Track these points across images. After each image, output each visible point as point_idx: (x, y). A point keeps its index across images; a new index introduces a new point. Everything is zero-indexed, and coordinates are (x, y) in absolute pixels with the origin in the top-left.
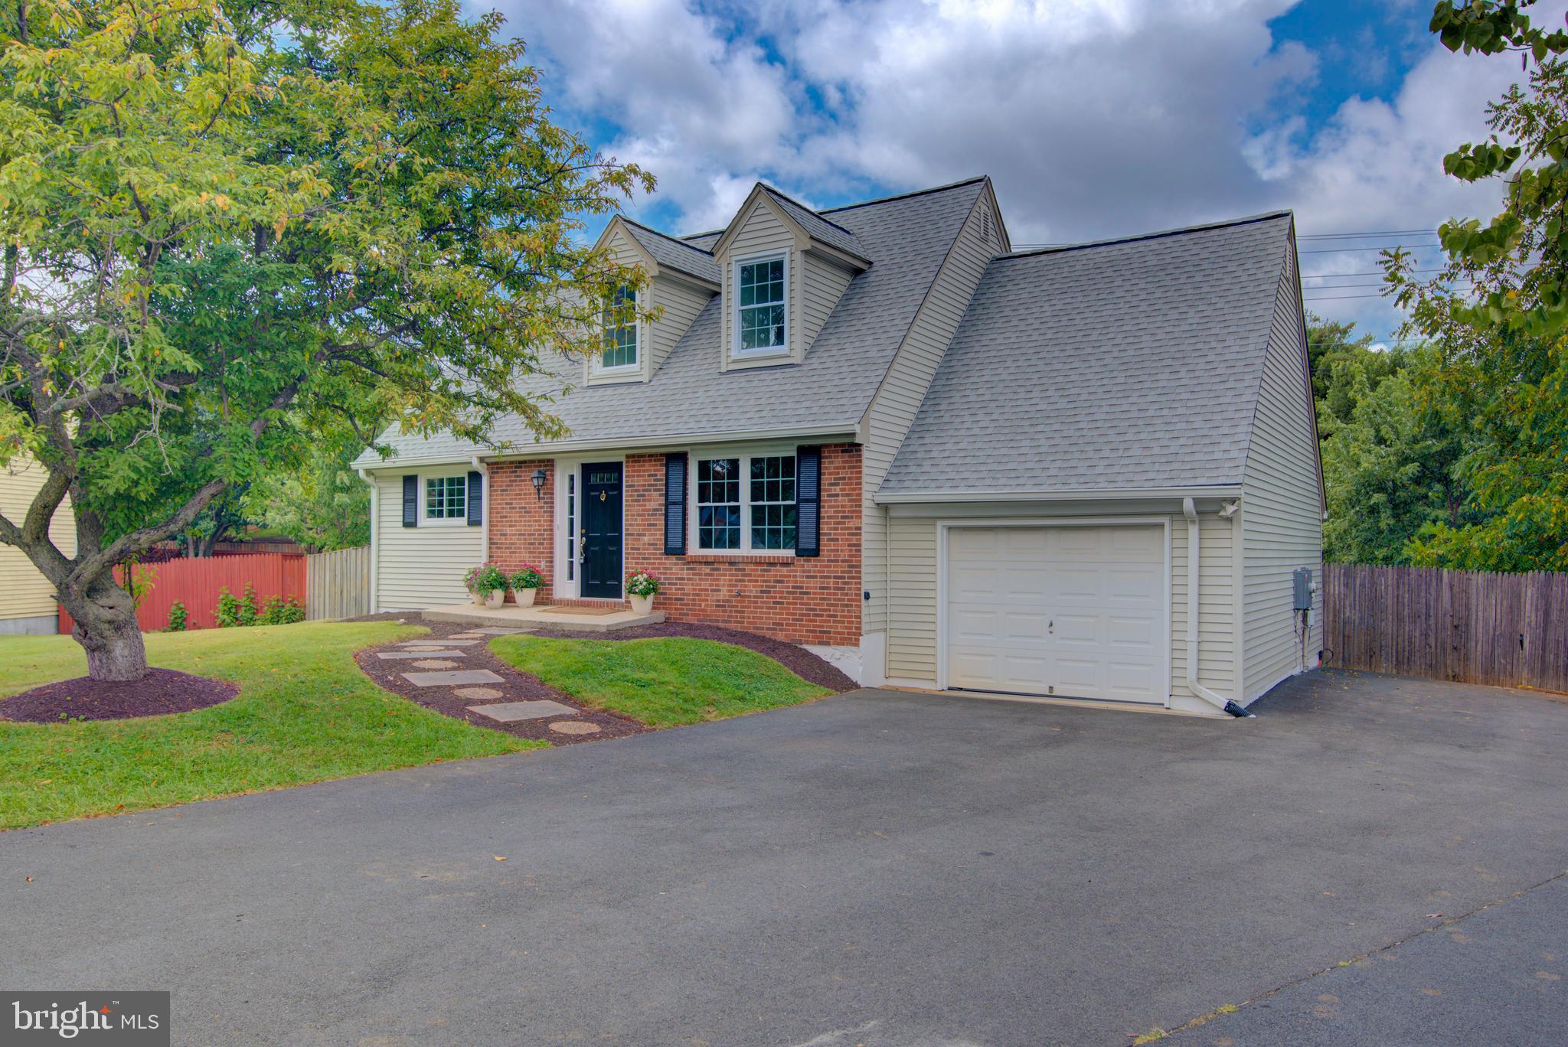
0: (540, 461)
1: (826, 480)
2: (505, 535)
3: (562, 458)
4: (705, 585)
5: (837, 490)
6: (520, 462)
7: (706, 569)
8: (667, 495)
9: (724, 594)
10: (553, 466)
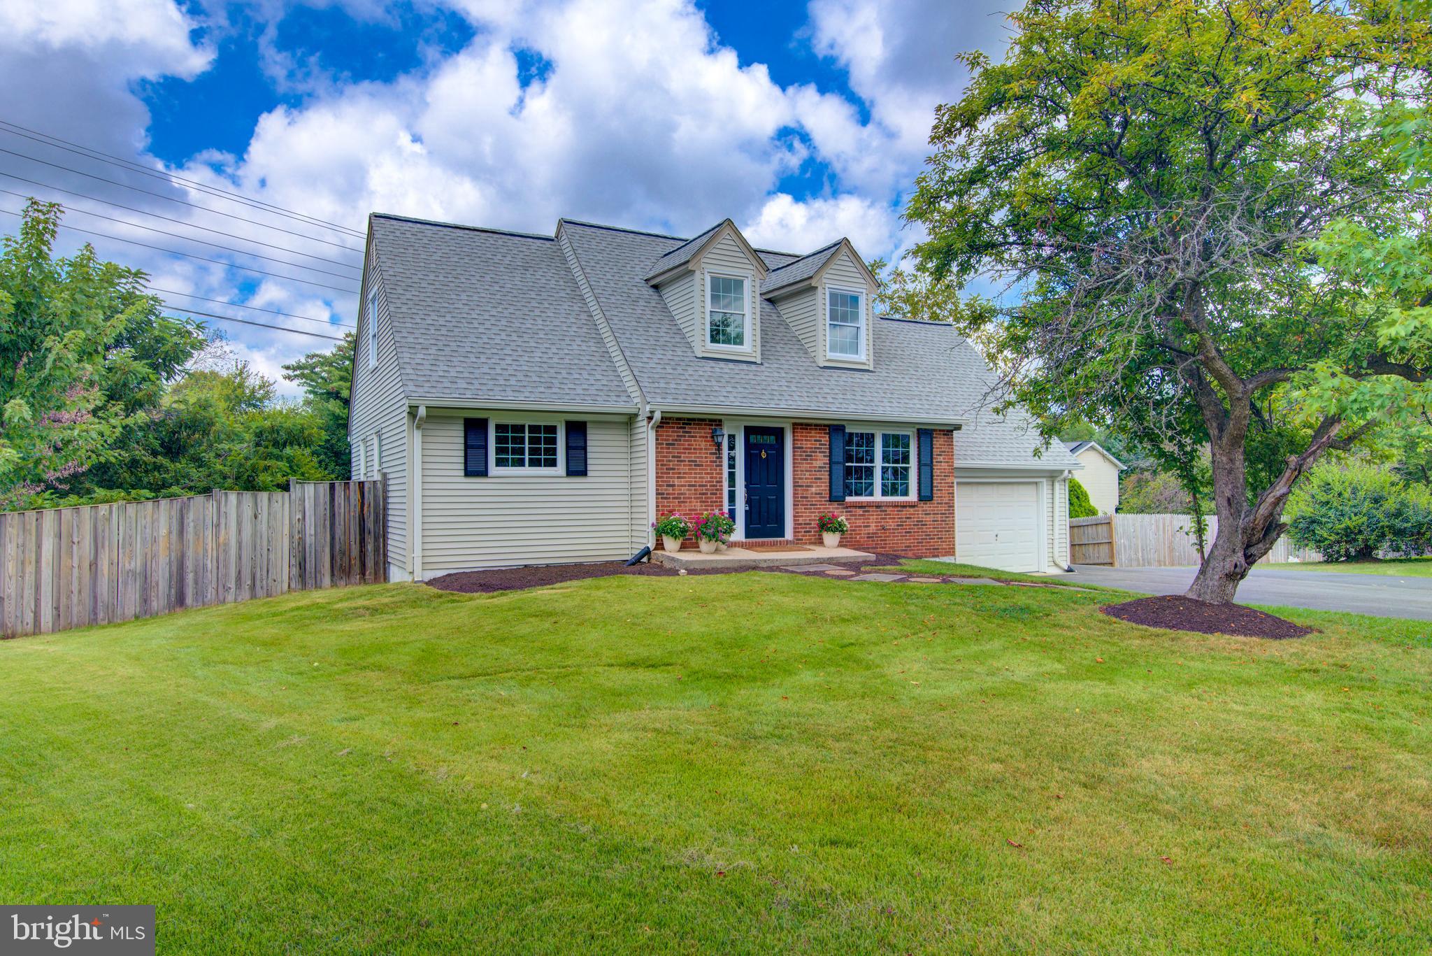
0: (711, 420)
1: (935, 451)
2: (673, 486)
3: (728, 420)
4: (859, 522)
5: (941, 458)
6: (689, 419)
7: (860, 511)
8: (830, 456)
9: (873, 528)
10: (720, 425)
